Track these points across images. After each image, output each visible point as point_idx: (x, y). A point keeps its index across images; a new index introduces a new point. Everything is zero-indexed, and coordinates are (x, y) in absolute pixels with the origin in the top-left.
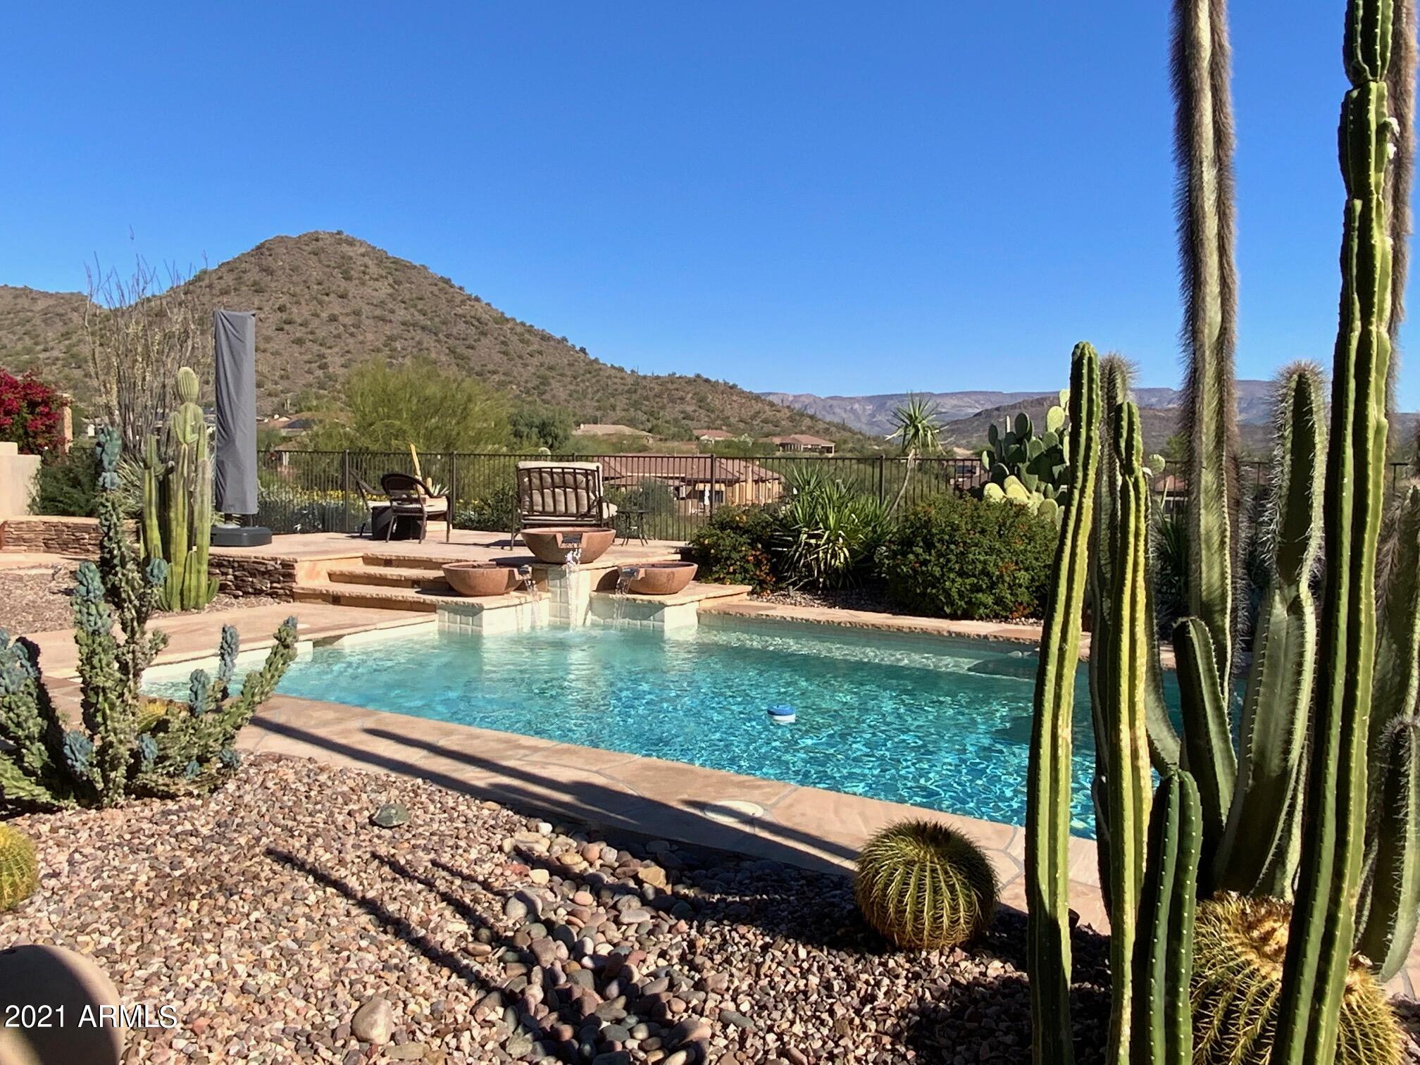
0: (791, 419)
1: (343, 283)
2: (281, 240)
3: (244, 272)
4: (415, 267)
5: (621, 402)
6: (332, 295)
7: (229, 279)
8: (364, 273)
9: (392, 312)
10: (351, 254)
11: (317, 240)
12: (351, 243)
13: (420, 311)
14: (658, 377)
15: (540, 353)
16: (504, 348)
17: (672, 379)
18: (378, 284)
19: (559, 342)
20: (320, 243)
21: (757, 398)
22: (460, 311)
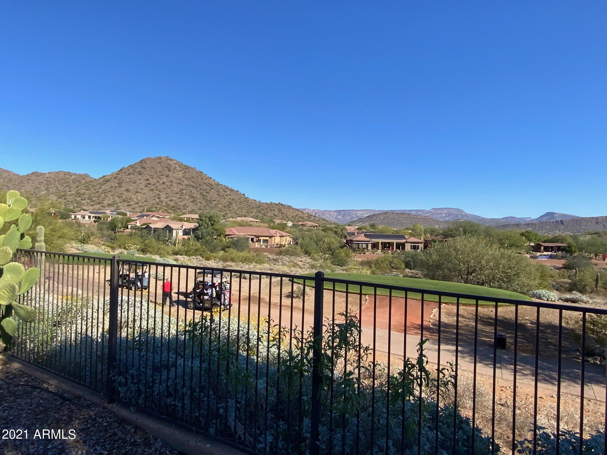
0: (308, 217)
1: (168, 172)
2: (149, 159)
3: (136, 168)
4: (191, 168)
5: (255, 211)
6: (164, 176)
7: (131, 170)
8: (175, 169)
9: (183, 181)
10: (171, 163)
11: (160, 159)
12: (171, 160)
13: (192, 181)
14: (267, 203)
15: (230, 195)
16: (218, 193)
17: (271, 204)
18: (179, 173)
19: (236, 192)
20: (161, 160)
21: (298, 210)
22: (205, 181)
